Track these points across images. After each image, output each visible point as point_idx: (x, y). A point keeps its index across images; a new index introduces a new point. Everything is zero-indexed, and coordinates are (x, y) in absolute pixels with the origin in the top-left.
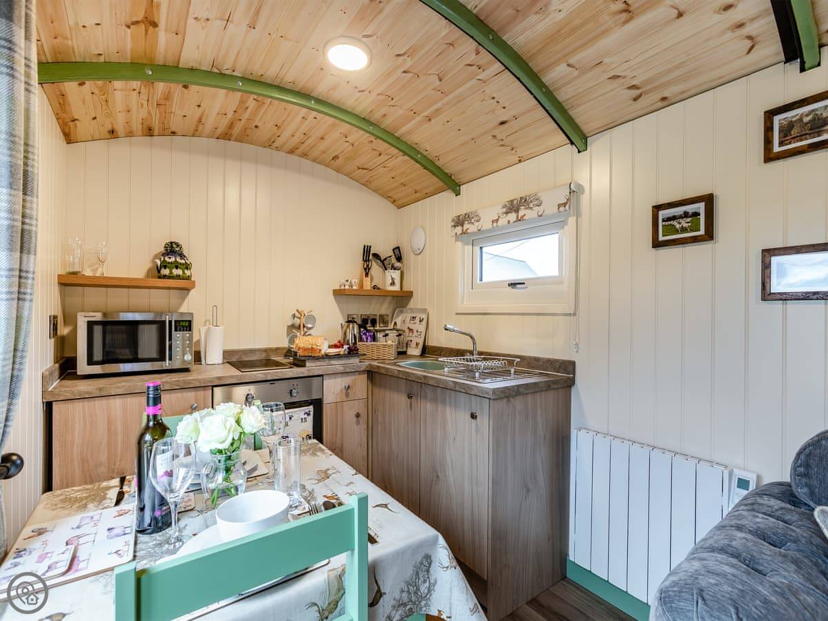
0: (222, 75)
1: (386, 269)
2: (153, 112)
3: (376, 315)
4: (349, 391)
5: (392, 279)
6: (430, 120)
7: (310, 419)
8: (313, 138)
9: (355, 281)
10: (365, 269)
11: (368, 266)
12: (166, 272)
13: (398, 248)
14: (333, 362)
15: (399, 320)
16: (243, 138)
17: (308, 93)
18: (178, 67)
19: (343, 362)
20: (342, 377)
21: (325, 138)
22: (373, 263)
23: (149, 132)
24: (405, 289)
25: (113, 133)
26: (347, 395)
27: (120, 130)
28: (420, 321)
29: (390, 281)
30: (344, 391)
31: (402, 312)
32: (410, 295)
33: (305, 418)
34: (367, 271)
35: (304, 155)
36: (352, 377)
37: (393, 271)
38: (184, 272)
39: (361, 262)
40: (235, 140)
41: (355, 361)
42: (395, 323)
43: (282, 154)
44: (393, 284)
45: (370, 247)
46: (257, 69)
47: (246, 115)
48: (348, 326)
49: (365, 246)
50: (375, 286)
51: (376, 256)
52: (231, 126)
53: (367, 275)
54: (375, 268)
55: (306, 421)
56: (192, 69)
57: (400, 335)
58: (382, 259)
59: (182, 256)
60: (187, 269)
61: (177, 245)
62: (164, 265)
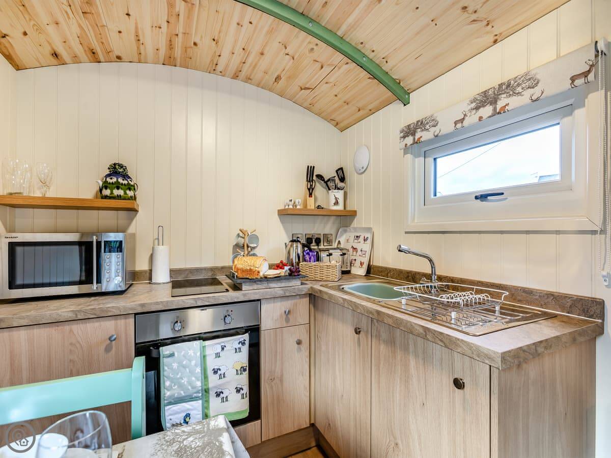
1: (329, 189)
2: (84, 26)
3: (320, 234)
4: (289, 316)
5: (336, 198)
7: (245, 349)
8: (253, 54)
9: (299, 201)
10: (309, 189)
11: (311, 185)
13: (341, 169)
14: (273, 285)
15: (342, 239)
16: (187, 62)
19: (283, 285)
20: (281, 301)
21: (265, 52)
22: (317, 184)
23: (94, 56)
24: (348, 208)
25: (56, 56)
26: (287, 320)
28: (364, 240)
29: (334, 201)
30: (284, 316)
31: (345, 231)
32: (353, 214)
34: (311, 191)
35: (248, 79)
36: (293, 301)
37: (336, 191)
38: (125, 193)
39: (305, 182)
41: (296, 283)
42: (339, 242)
43: (227, 80)
44: (336, 203)
45: (314, 167)
48: (292, 246)
49: (308, 167)
50: (318, 206)
51: (320, 177)
52: (171, 43)
53: (310, 195)
54: (319, 188)
57: (344, 254)
58: (326, 180)
60: (130, 189)
61: (121, 166)
62: (106, 186)
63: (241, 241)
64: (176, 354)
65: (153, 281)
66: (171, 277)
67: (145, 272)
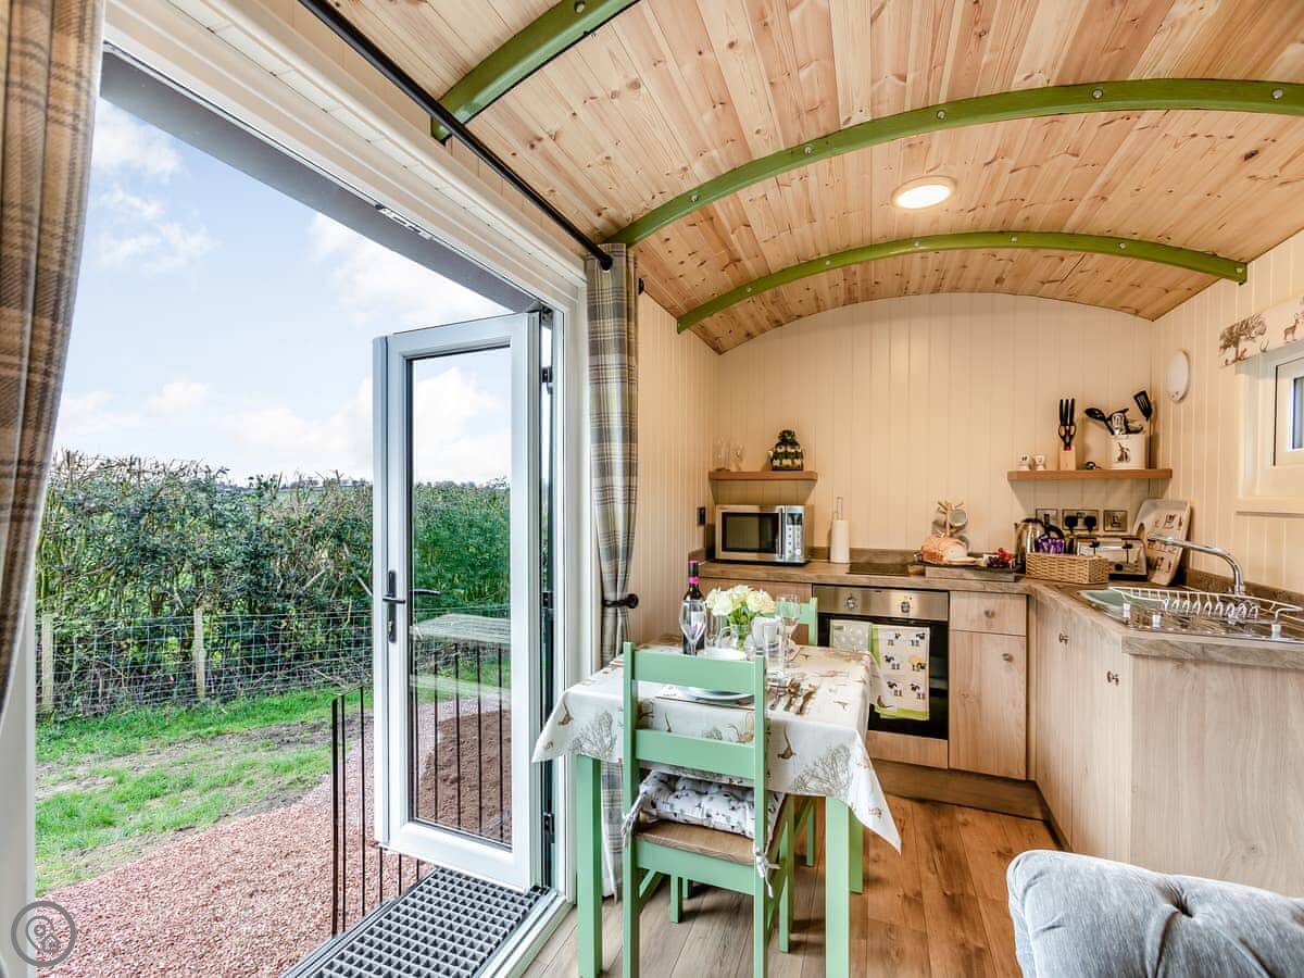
0: (810, 262)
1: (1112, 433)
2: (771, 309)
3: (1097, 511)
4: (992, 619)
5: (1122, 449)
6: (1104, 198)
7: (925, 644)
8: (951, 272)
9: (1042, 458)
10: (1063, 438)
11: (1068, 432)
12: (776, 463)
13: (1144, 393)
14: (968, 576)
15: (1148, 522)
16: (870, 295)
17: (908, 236)
18: (770, 274)
20: (980, 597)
21: (967, 264)
23: (778, 323)
25: (749, 335)
26: (989, 624)
27: (752, 330)
28: (1180, 525)
29: (1119, 454)
30: (985, 618)
33: (917, 641)
34: (1067, 440)
35: (955, 289)
36: (999, 600)
37: (1127, 436)
38: (793, 463)
40: (863, 301)
42: (1142, 526)
43: (925, 297)
44: (1124, 457)
45: (1073, 401)
46: (839, 243)
47: (858, 279)
48: (1025, 527)
49: (1062, 401)
50: (1089, 463)
51: (1090, 413)
52: (850, 291)
53: (1067, 446)
55: (917, 645)
56: (783, 270)
57: (1129, 546)
58: (1106, 416)
59: (794, 444)
60: (797, 458)
61: (789, 433)
62: (776, 456)
63: (942, 518)
64: (845, 629)
65: (832, 560)
66: (851, 557)
67: (823, 549)
